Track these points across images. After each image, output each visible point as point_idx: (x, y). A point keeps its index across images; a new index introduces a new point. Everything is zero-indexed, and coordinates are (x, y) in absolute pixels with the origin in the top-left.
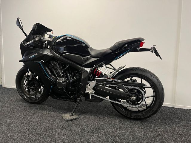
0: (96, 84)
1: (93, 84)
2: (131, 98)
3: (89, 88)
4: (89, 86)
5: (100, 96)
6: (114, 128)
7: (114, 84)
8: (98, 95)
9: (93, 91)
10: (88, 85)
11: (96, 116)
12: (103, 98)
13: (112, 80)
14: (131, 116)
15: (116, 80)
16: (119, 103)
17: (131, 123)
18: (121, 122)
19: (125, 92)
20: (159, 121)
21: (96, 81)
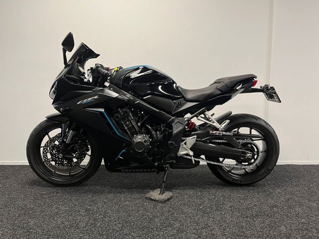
0: (196, 141)
1: (191, 141)
2: (245, 156)
3: (185, 148)
4: (184, 145)
7: (222, 139)
10: (183, 143)
13: (219, 134)
15: (224, 133)
21: (196, 136)
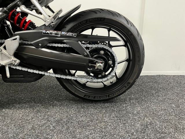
2: (95, 67)
3: (5, 55)
5: (34, 69)
6: (68, 129)
7: (61, 42)
8: (29, 68)
9: (15, 59)
11: (31, 107)
12: (40, 73)
13: (56, 34)
14: (94, 98)
15: (63, 33)
16: (72, 78)
17: (96, 109)
18: (79, 112)
19: (85, 56)
20: (133, 96)
21: (18, 37)
